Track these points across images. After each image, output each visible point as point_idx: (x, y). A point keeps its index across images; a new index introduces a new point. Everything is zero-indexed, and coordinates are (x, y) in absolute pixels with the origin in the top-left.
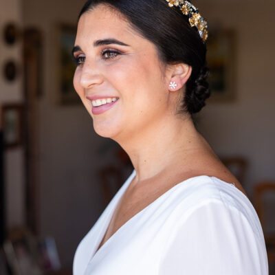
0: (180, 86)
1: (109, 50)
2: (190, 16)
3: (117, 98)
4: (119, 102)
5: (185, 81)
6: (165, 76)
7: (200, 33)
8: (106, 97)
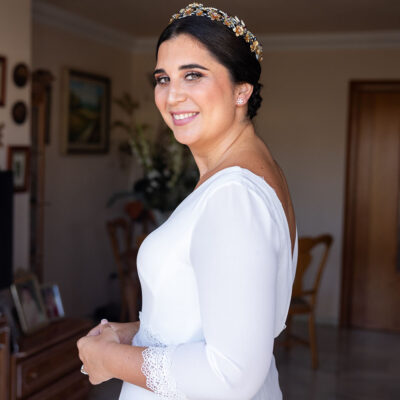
0: (245, 102)
1: (193, 73)
2: (251, 43)
3: (197, 113)
4: (199, 116)
5: (248, 97)
6: (234, 94)
7: (257, 57)
8: (188, 112)
